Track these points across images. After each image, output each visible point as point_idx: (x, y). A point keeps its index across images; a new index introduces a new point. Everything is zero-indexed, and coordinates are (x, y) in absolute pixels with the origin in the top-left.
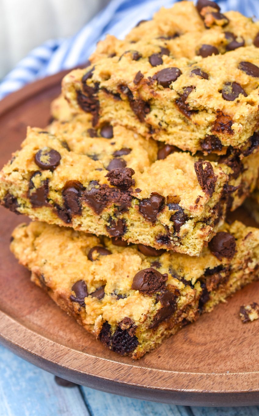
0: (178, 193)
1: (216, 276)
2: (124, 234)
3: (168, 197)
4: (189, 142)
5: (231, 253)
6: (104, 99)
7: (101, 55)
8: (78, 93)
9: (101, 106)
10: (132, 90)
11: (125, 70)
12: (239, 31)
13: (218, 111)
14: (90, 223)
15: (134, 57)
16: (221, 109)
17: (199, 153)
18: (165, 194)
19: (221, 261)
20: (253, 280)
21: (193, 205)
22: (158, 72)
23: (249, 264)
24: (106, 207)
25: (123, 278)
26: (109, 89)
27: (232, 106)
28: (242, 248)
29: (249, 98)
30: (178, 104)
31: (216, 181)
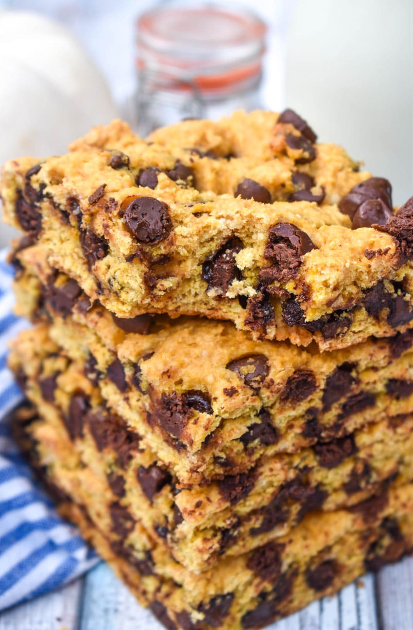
8: (19, 192)
9: (44, 226)
11: (85, 177)
12: (322, 177)
15: (113, 161)
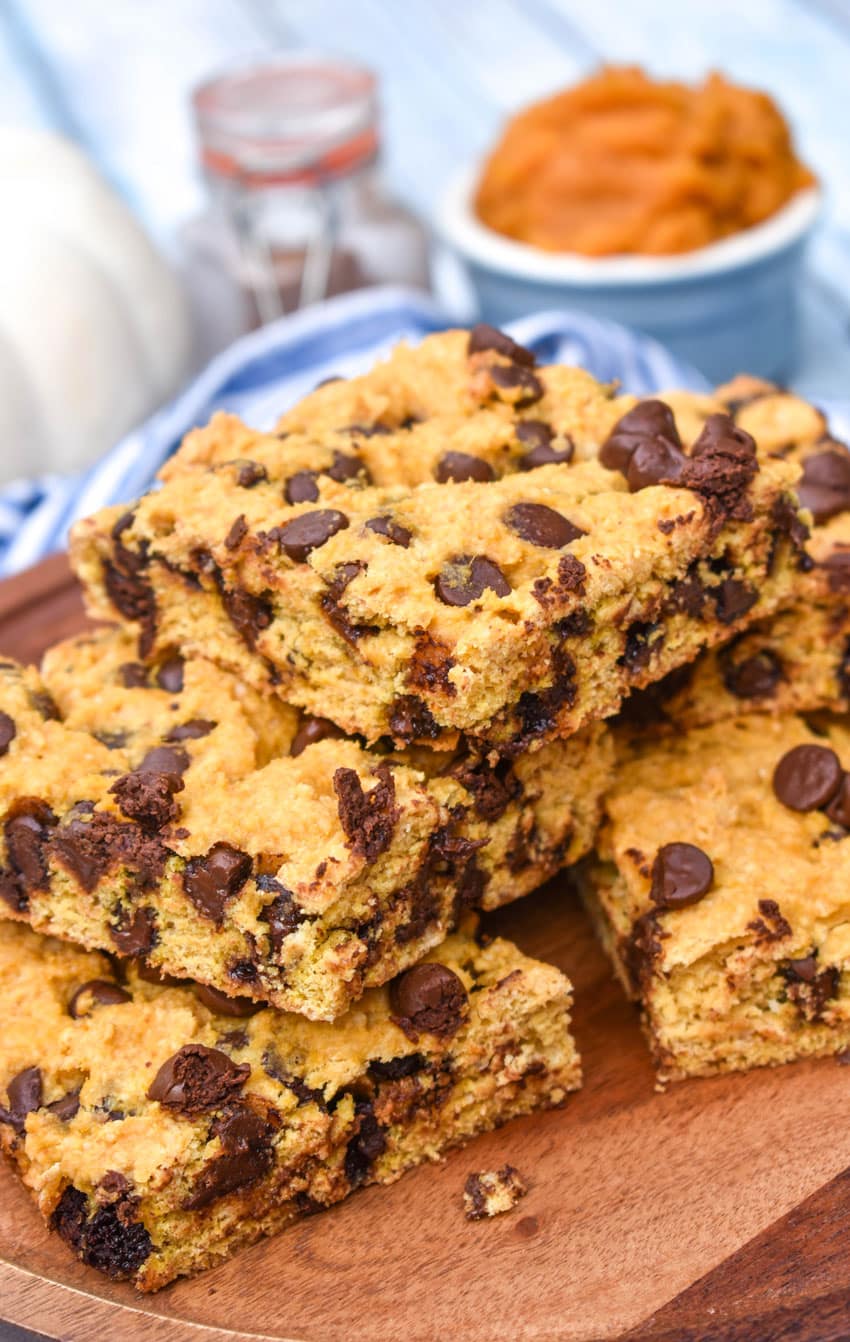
0: (286, 846)
1: (405, 1085)
2: (150, 950)
3: (260, 856)
4: (360, 712)
5: (447, 1022)
6: (165, 587)
7: (187, 468)
8: (106, 564)
9: (159, 604)
10: (222, 566)
11: (209, 512)
12: (563, 421)
13: (419, 632)
14: (71, 915)
15: (242, 477)
16: (424, 626)
17: (385, 744)
18: (252, 850)
19: (415, 1041)
20: (534, 1108)
21: (308, 878)
22: (291, 521)
23: (508, 1059)
24: (106, 874)
25: (136, 1068)
26: (171, 559)
27: (458, 620)
28: (485, 1011)
29: (506, 601)
30: (326, 607)
31: (395, 823)
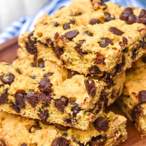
0: (75, 96)
1: (98, 141)
2: (47, 118)
3: (70, 98)
4: (83, 69)
5: (106, 128)
6: (40, 47)
7: (39, 24)
8: (26, 43)
9: (38, 50)
10: (53, 42)
11: (50, 32)
12: (112, 12)
13: (98, 53)
14: (30, 113)
15: (55, 25)
16: (99, 52)
17: (88, 75)
18: (69, 97)
19: (100, 132)
20: (120, 143)
21: (83, 102)
22: (67, 33)
23: (116, 134)
24: (38, 104)
25: (47, 142)
26: (41, 41)
27: (105, 50)
28: (112, 126)
29: (113, 46)
30: (77, 49)
31: (96, 90)
